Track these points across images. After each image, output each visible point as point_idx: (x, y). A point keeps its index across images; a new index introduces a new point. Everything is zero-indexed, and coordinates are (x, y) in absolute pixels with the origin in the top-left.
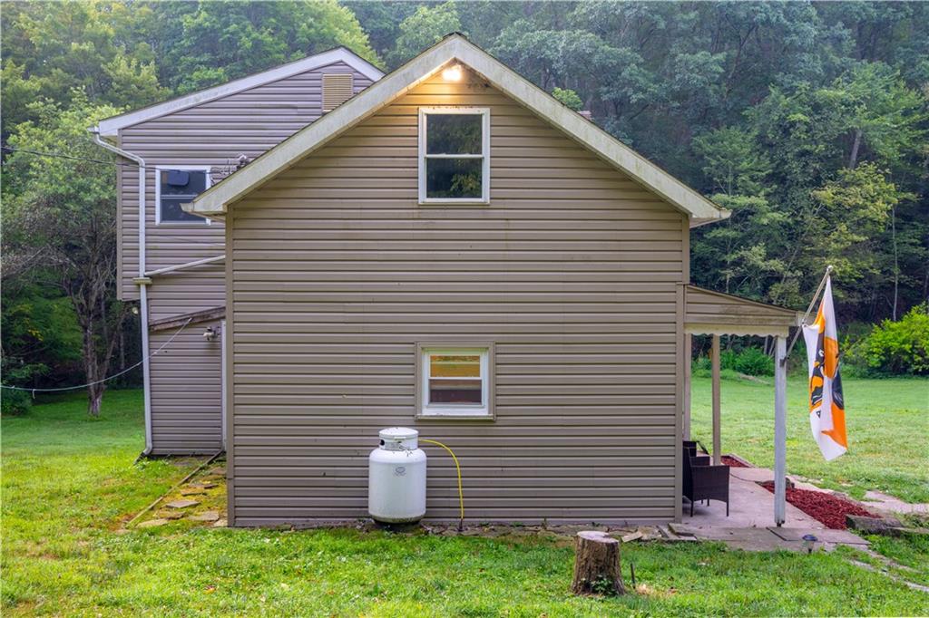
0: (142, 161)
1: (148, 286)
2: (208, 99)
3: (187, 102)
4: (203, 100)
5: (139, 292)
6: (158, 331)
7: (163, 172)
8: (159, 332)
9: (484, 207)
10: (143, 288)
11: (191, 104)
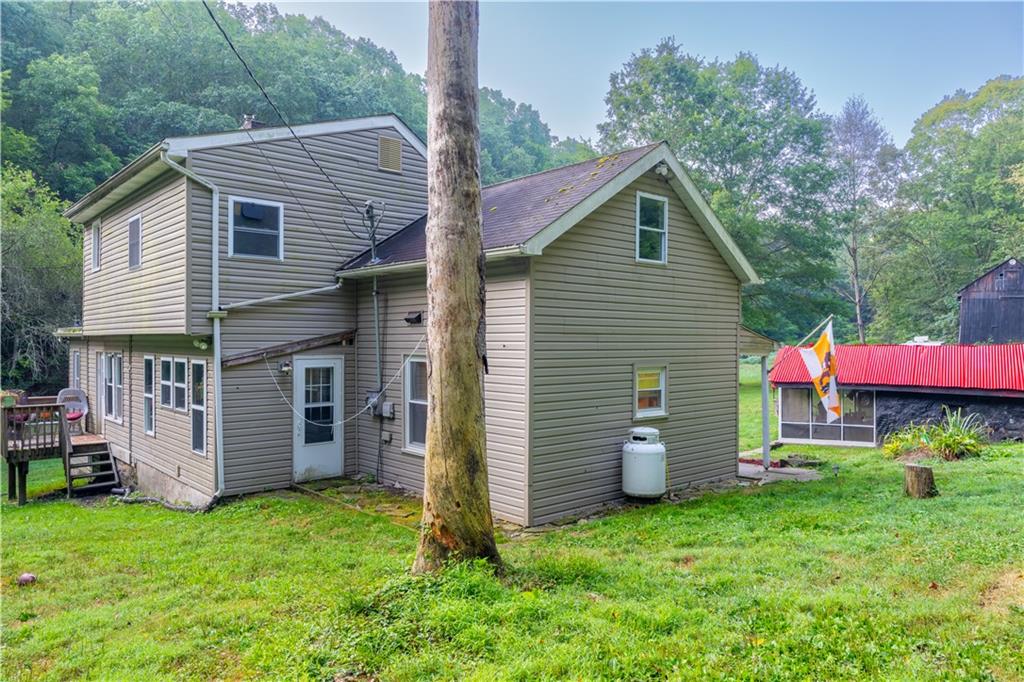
0: (215, 188)
1: (221, 319)
2: (281, 137)
3: (260, 136)
4: (275, 137)
5: (213, 326)
6: (231, 366)
7: (236, 203)
8: (232, 368)
9: (663, 267)
10: (217, 322)
11: (264, 139)
